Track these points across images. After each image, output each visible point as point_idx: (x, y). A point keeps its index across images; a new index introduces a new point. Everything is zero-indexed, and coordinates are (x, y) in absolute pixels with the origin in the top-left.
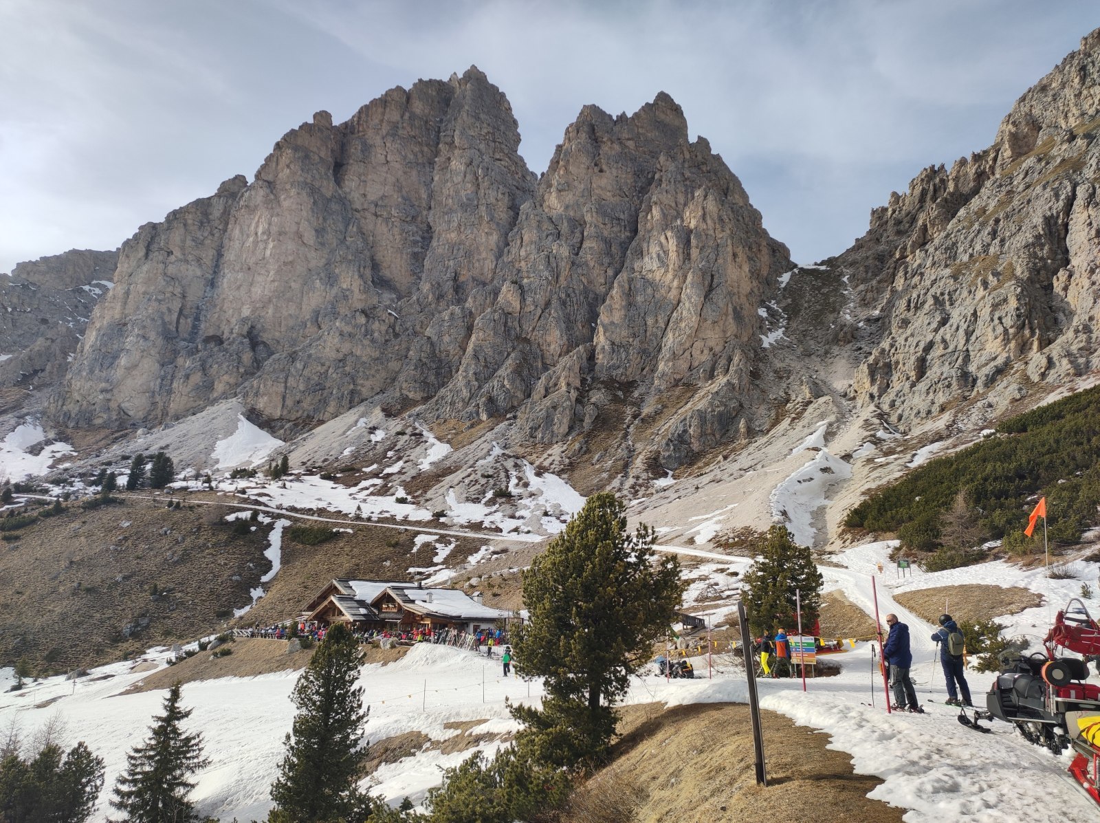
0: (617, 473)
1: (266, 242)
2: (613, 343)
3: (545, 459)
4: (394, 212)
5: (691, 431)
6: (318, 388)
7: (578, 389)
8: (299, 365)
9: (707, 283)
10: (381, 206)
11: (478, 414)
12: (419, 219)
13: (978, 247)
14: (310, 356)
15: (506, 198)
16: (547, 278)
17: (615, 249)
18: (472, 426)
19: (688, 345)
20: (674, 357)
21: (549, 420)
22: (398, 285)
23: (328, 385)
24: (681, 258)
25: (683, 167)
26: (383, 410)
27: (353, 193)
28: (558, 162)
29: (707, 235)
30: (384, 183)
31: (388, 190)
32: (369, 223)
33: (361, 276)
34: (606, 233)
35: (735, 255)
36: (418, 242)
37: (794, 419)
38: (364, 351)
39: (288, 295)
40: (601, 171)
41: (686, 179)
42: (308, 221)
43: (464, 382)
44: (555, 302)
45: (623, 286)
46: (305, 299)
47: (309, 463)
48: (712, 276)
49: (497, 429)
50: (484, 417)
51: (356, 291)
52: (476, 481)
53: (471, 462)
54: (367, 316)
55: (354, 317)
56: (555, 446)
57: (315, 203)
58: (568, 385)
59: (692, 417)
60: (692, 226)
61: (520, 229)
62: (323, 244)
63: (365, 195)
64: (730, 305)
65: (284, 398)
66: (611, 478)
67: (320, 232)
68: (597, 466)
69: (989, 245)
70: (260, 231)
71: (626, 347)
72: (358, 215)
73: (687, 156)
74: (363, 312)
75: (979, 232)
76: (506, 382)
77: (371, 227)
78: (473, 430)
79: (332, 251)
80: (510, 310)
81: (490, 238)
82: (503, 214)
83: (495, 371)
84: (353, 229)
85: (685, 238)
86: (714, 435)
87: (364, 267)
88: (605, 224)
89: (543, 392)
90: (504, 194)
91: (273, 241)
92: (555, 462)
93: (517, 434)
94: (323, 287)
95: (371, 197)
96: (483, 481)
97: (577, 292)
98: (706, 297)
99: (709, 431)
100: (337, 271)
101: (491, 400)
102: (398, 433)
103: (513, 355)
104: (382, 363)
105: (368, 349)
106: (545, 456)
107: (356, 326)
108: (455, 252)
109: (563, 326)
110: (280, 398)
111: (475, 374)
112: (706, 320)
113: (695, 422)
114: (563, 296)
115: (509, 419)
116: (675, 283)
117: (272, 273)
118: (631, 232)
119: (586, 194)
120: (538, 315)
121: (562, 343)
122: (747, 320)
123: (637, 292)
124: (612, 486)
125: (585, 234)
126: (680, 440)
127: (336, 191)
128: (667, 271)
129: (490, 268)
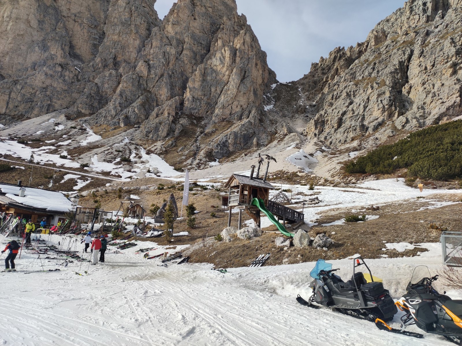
0: (190, 157)
1: (8, 22)
2: (194, 97)
3: (152, 147)
4: (84, 21)
5: (230, 141)
6: (29, 100)
7: (174, 117)
8: (19, 87)
9: (242, 75)
10: (78, 17)
11: (119, 123)
12: (99, 27)
13: (366, 73)
14: (26, 83)
15: (146, 24)
16: (163, 62)
17: (198, 57)
18: (115, 129)
19: (230, 102)
20: (224, 107)
21: (156, 129)
22: (84, 59)
23: (35, 100)
24: (231, 61)
25: (234, 25)
26: (66, 116)
27: (62, 7)
28: (174, 11)
29: (244, 52)
30: (81, 5)
31: (83, 9)
32: (70, 24)
33: (62, 49)
34: (194, 49)
35: (256, 64)
36: (97, 39)
37: (279, 141)
38: (58, 85)
39: (19, 52)
40: (195, 19)
41: (235, 31)
42: (34, 14)
43: (113, 107)
44: (166, 75)
45: (201, 70)
46: (28, 56)
47: (13, 135)
48: (245, 72)
49: (128, 131)
50: (122, 125)
51: (59, 56)
52: (112, 153)
53: (111, 144)
54: (62, 67)
55: (54, 66)
56: (159, 142)
57: (39, 6)
58: (169, 114)
59: (230, 134)
60: (238, 47)
61: (151, 39)
62: (42, 29)
63: (69, 9)
64: (252, 87)
65: (8, 103)
66: (187, 159)
67: (41, 22)
68: (180, 153)
69: (372, 73)
70: (5, 15)
71: (200, 100)
72: (65, 19)
73: (236, 20)
74: (60, 65)
75: (367, 67)
76: (136, 110)
77: (71, 26)
78: (115, 131)
79: (47, 34)
80: (142, 75)
81: (136, 42)
82: (143, 31)
83: (131, 104)
84: (61, 25)
85: (234, 52)
86: (240, 144)
87: (65, 45)
88: (194, 44)
89: (155, 116)
90: (144, 21)
91: (13, 22)
92: (158, 149)
93: (138, 134)
94: (40, 51)
95: (73, 11)
96: (116, 153)
97: (178, 72)
98: (241, 81)
99: (238, 142)
100: (49, 44)
101: (127, 117)
102: (72, 127)
103: (141, 97)
104: (68, 93)
105: (61, 85)
106: (153, 146)
107: (55, 72)
108: (116, 45)
109: (169, 87)
110: (5, 103)
111: (120, 103)
112: (240, 92)
113: (232, 137)
114: (170, 73)
115: (136, 127)
116: (227, 73)
117: (10, 39)
118: (206, 51)
119: (186, 28)
120: (157, 80)
121: (167, 95)
122: (259, 96)
123: (208, 75)
124: (187, 162)
125: (184, 47)
126: (224, 144)
127: (53, 3)
128: (223, 67)
129: (134, 57)
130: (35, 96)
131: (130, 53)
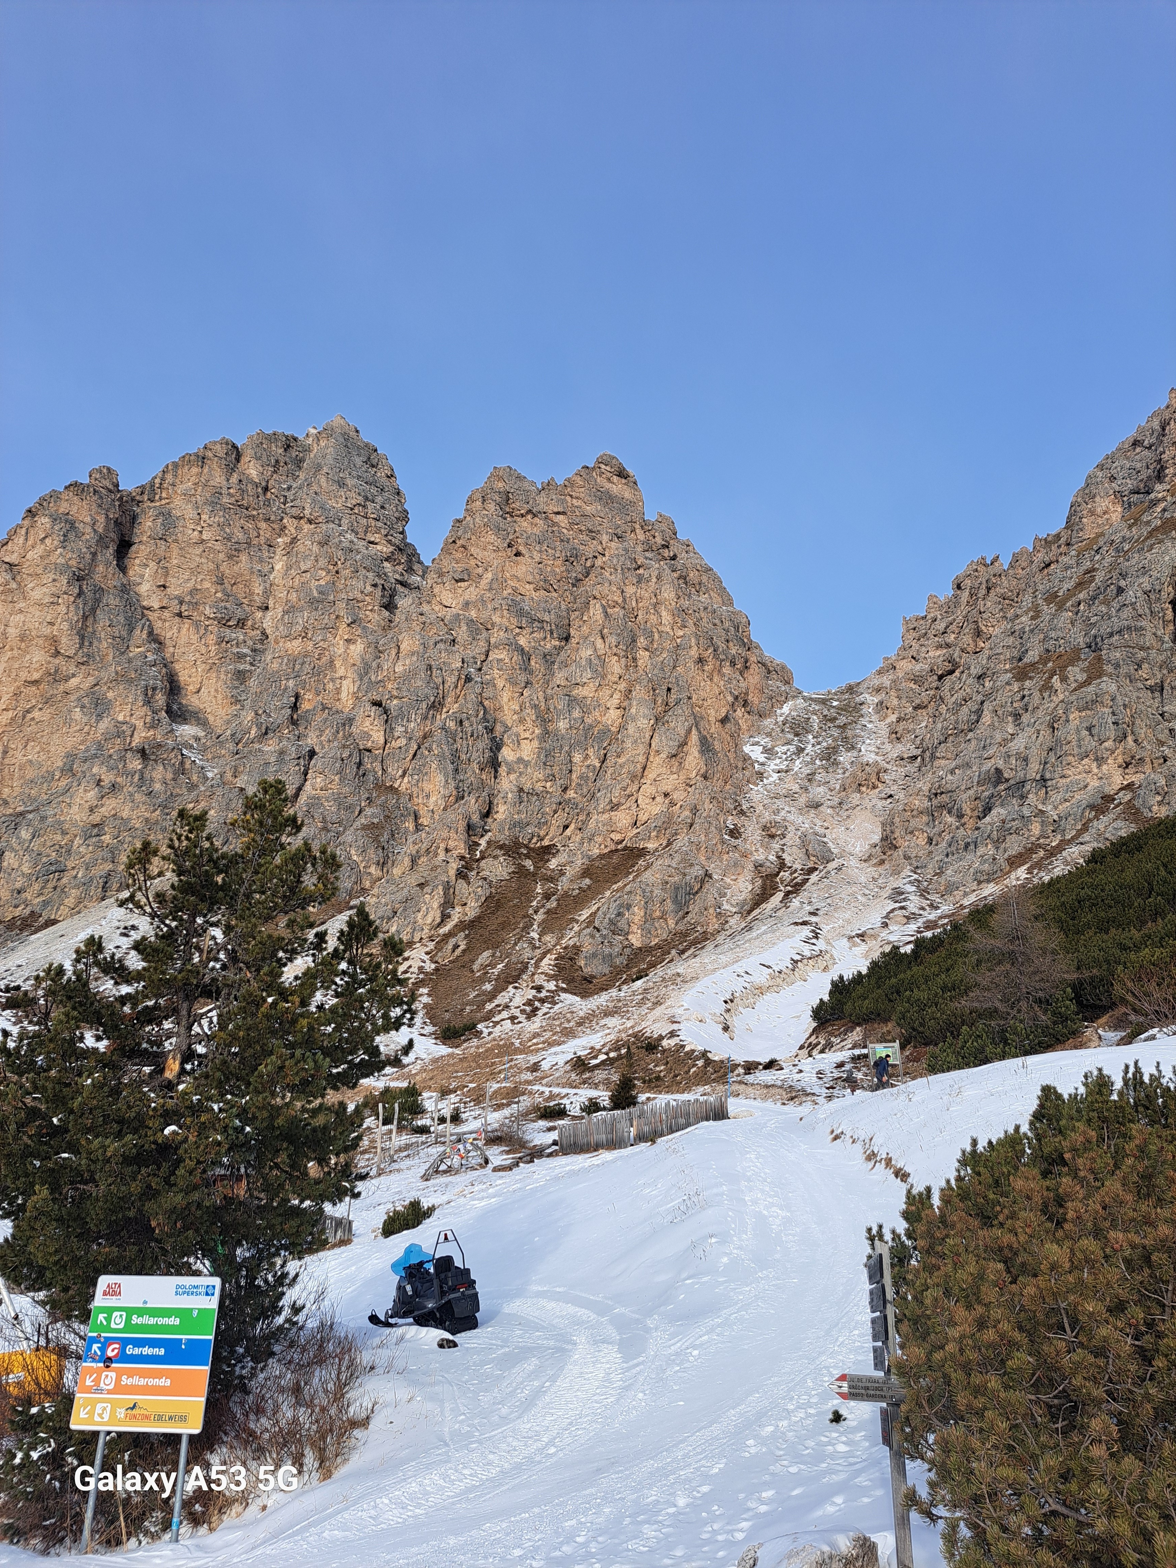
0: (509, 983)
2: (521, 790)
4: (208, 611)
6: (53, 868)
7: (462, 858)
8: (25, 834)
9: (660, 700)
10: (189, 603)
12: (250, 623)
14: (45, 819)
16: (427, 699)
17: (535, 663)
24: (623, 665)
27: (144, 584)
28: (454, 542)
30: (196, 571)
31: (202, 580)
32: (168, 629)
33: (148, 703)
34: (522, 641)
36: (246, 655)
37: (788, 894)
40: (518, 554)
42: (68, 619)
46: (55, 736)
48: (669, 690)
54: (145, 757)
56: (418, 944)
57: (81, 594)
58: (448, 851)
61: (397, 634)
62: (90, 656)
63: (164, 588)
66: (496, 991)
67: (86, 638)
71: (541, 795)
72: (150, 615)
74: (140, 751)
76: (352, 851)
77: (171, 633)
80: (368, 745)
82: (373, 615)
83: (339, 835)
84: (140, 635)
87: (155, 690)
88: (521, 628)
89: (408, 863)
94: (85, 719)
95: (175, 590)
98: (658, 720)
100: (110, 695)
103: (368, 810)
105: (142, 808)
107: (124, 773)
108: (297, 667)
109: (450, 768)
112: (658, 752)
114: (452, 725)
116: (615, 701)
119: (495, 586)
120: (412, 752)
121: (447, 793)
124: (497, 1002)
125: (493, 640)
127: (118, 579)
129: (351, 691)
130: (69, 852)
131: (338, 681)
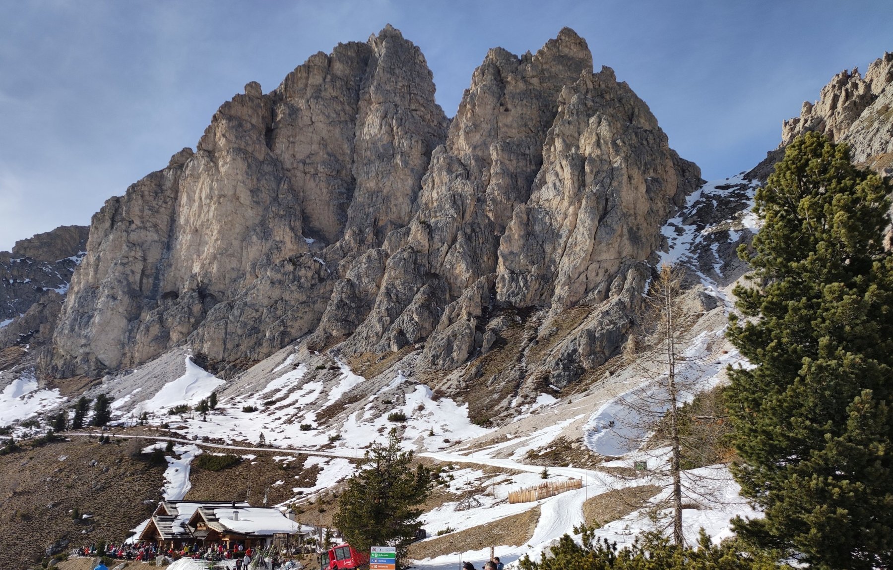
0: (508, 393)
1: (209, 206)
2: (512, 272)
3: (443, 384)
5: (580, 350)
6: (253, 331)
8: (236, 312)
9: (601, 207)
10: (309, 164)
11: (389, 347)
13: (876, 146)
14: (245, 304)
15: (420, 146)
16: (452, 216)
18: (384, 358)
19: (582, 268)
20: (570, 281)
21: (449, 348)
23: (262, 328)
25: (586, 98)
26: (309, 348)
27: (283, 154)
29: (601, 160)
31: (315, 147)
33: (292, 229)
35: (630, 178)
38: (294, 296)
39: (230, 251)
40: (507, 110)
41: (589, 109)
42: (243, 182)
43: (377, 318)
44: (460, 239)
45: (520, 217)
46: (244, 254)
48: (607, 200)
49: (404, 360)
50: (395, 348)
51: (288, 242)
52: (377, 408)
53: (375, 391)
54: (294, 264)
55: (283, 266)
56: (455, 371)
57: (249, 166)
58: (469, 314)
59: (581, 336)
60: (587, 153)
62: (258, 203)
63: (294, 156)
64: (625, 226)
65: (225, 343)
67: (254, 192)
68: (490, 388)
70: (203, 196)
72: (289, 174)
73: (590, 86)
74: (290, 260)
75: (878, 130)
76: (415, 316)
77: (301, 184)
78: (384, 361)
79: (266, 209)
80: (420, 248)
81: (406, 183)
83: (406, 306)
84: (284, 186)
85: (579, 165)
86: (603, 353)
87: (295, 221)
89: (447, 322)
90: (417, 142)
91: (215, 203)
92: (452, 387)
93: (422, 362)
94: (259, 242)
95: (300, 156)
97: (482, 226)
98: (600, 221)
99: (598, 349)
100: (271, 226)
101: (401, 333)
102: (319, 368)
103: (422, 289)
104: (309, 306)
105: (296, 294)
106: (445, 381)
107: (285, 274)
110: (221, 342)
111: (387, 309)
112: (600, 243)
113: (584, 341)
114: (469, 231)
115: (417, 349)
116: (571, 210)
117: (215, 232)
118: (536, 165)
119: (493, 133)
120: (445, 250)
121: (468, 275)
122: (644, 240)
123: (535, 222)
124: (501, 405)
126: (569, 360)
128: (563, 199)
130: (260, 322)
131: (399, 206)
